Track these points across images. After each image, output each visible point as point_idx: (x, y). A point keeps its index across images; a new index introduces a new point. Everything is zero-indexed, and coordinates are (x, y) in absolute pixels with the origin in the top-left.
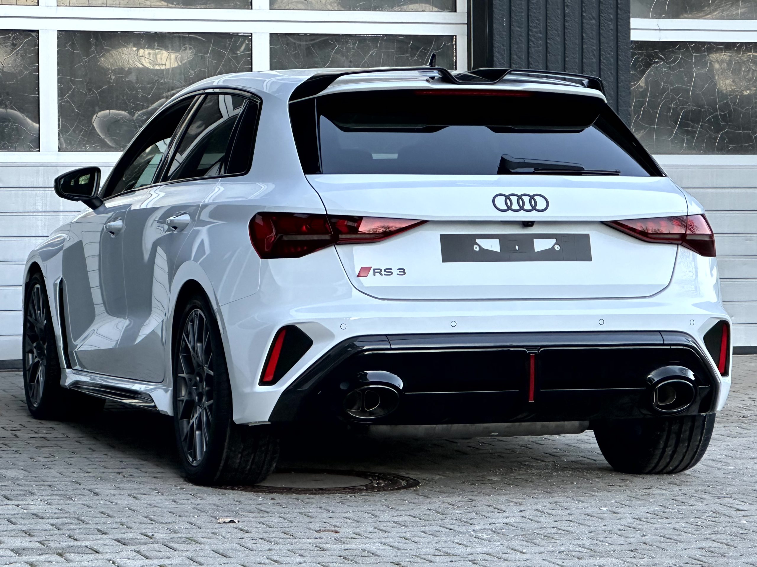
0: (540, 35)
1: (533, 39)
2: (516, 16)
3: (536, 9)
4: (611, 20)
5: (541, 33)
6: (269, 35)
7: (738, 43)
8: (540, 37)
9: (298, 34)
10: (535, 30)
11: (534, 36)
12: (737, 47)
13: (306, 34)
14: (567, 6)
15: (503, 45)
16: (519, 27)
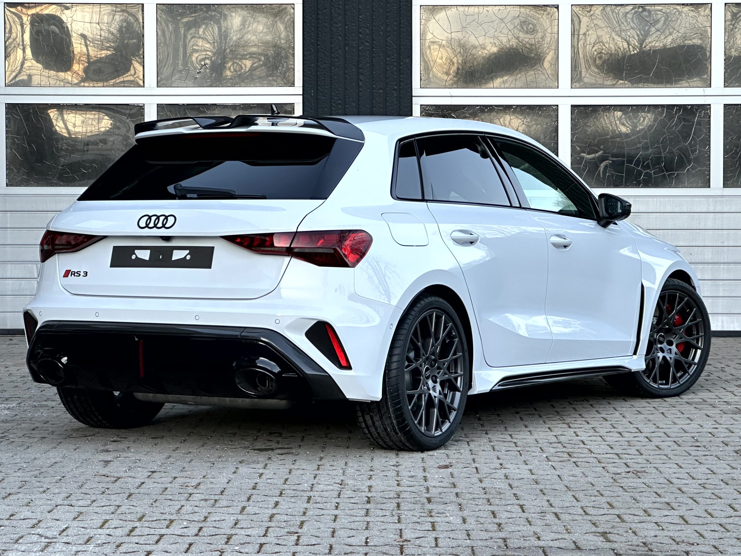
0: (340, 102)
1: (334, 105)
2: (321, 88)
3: (336, 83)
4: (395, 90)
5: (340, 100)
6: (156, 105)
7: (514, 105)
8: (340, 104)
9: (178, 104)
10: (336, 98)
11: (335, 102)
12: (514, 108)
13: (184, 104)
14: (361, 80)
15: (311, 109)
16: (323, 96)
